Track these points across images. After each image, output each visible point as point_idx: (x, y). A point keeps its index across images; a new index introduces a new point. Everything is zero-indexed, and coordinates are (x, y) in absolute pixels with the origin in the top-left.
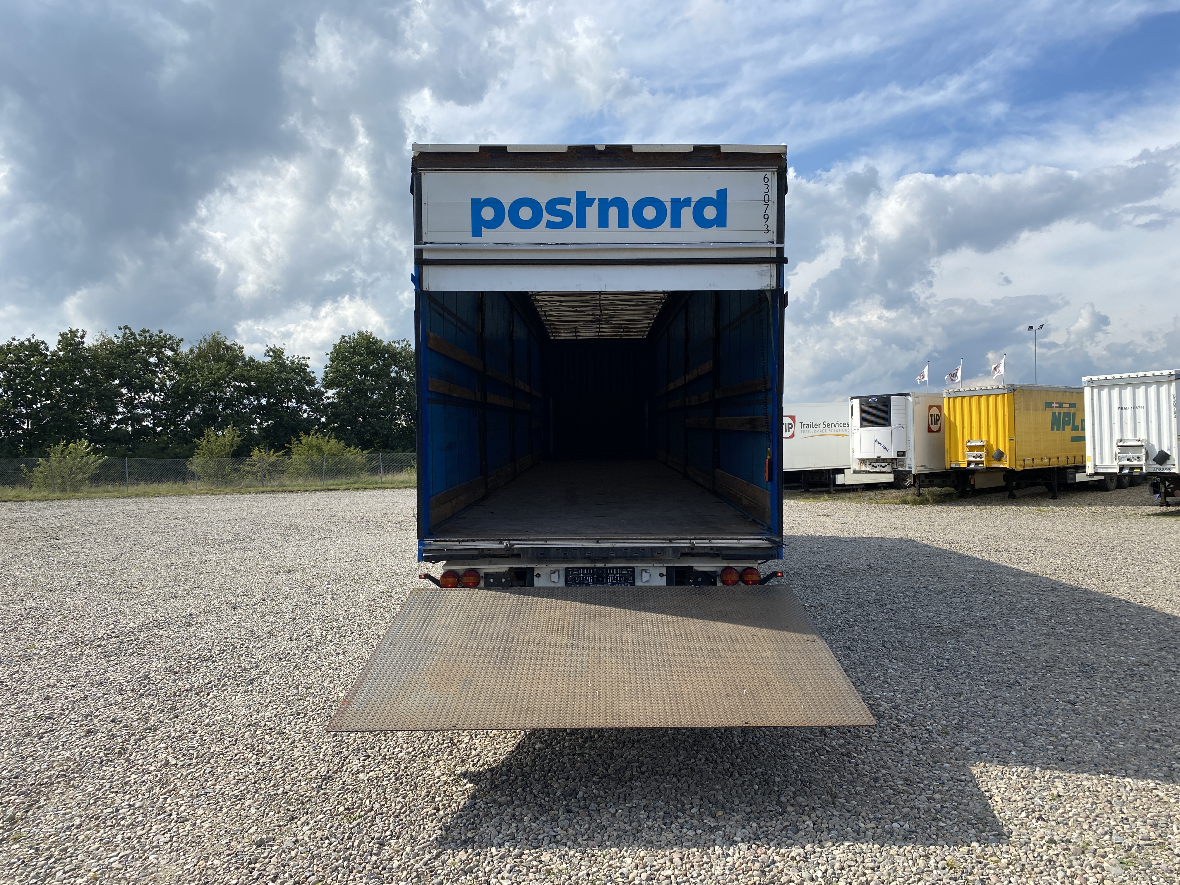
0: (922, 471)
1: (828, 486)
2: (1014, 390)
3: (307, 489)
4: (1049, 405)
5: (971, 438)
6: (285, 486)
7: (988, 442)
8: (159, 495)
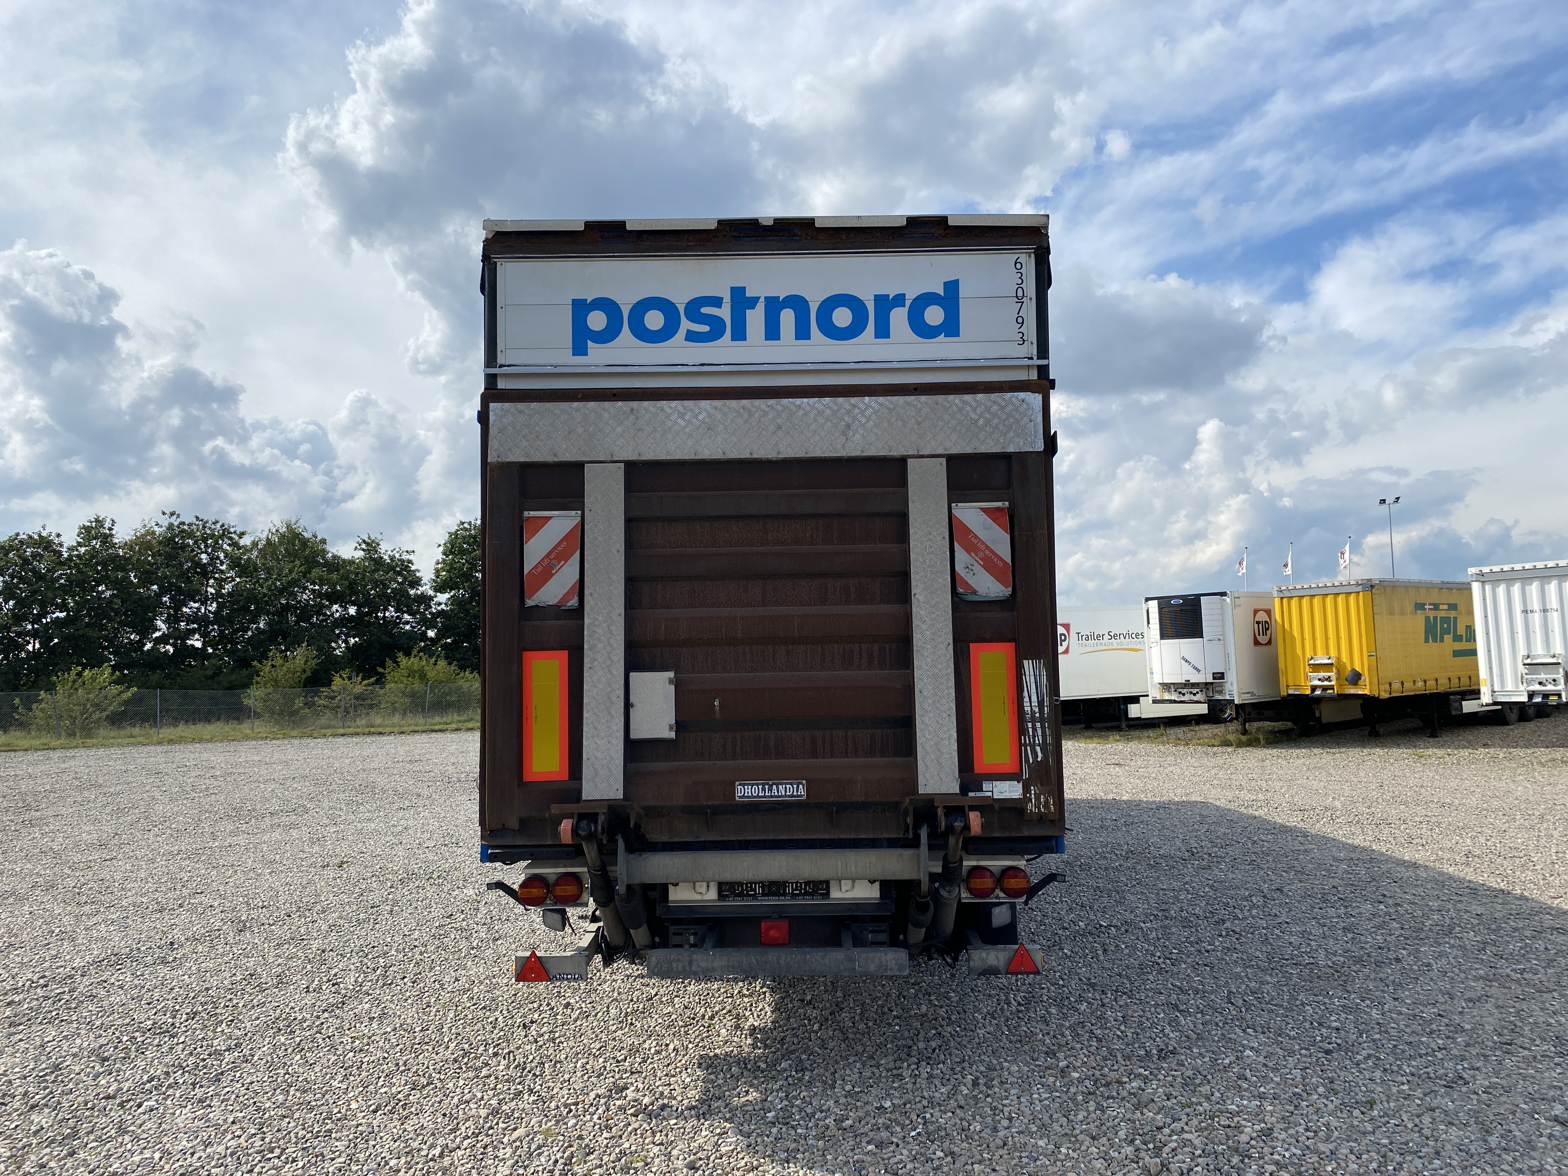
0: (1247, 699)
1: (1118, 719)
2: (1372, 586)
3: (403, 729)
4: (1420, 607)
5: (1315, 655)
6: (373, 726)
7: (1339, 659)
8: (201, 741)
